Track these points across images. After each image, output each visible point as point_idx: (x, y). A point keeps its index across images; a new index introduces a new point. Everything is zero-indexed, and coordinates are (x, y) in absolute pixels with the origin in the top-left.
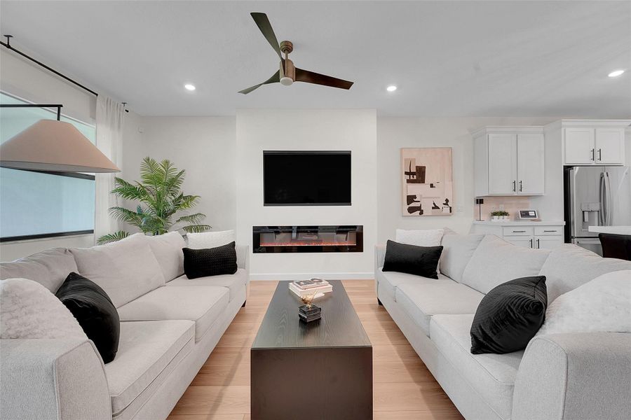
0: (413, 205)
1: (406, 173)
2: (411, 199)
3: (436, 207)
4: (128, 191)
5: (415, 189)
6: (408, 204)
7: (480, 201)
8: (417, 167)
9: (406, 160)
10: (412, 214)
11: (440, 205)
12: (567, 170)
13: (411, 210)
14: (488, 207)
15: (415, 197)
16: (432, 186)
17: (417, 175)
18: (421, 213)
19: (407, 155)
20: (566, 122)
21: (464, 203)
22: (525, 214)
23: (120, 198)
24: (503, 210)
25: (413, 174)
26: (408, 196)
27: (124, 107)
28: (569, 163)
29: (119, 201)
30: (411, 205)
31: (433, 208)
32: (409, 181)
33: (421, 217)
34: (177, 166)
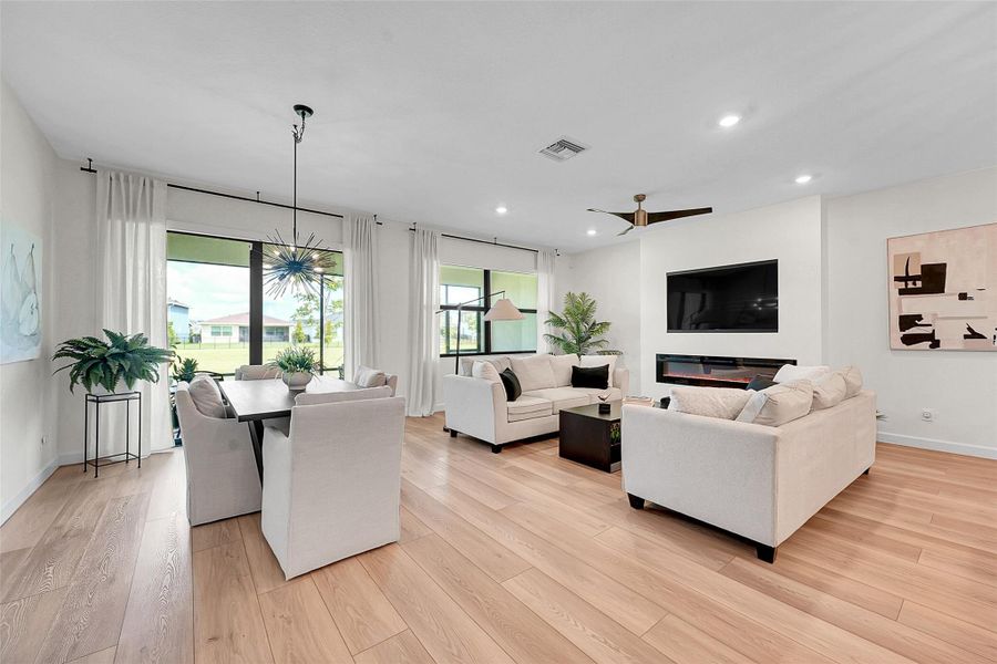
0: (913, 331)
1: (897, 279)
2: (907, 321)
3: (974, 335)
4: (558, 322)
5: (913, 304)
6: (902, 330)
8: (922, 266)
9: (898, 257)
10: (910, 347)
11: (985, 331)
13: (908, 340)
15: (919, 317)
16: (963, 296)
17: (926, 281)
18: (935, 345)
19: (901, 249)
23: (552, 328)
25: (914, 279)
26: (901, 317)
27: (556, 252)
29: (552, 330)
30: (907, 332)
31: (966, 337)
32: (902, 292)
33: (935, 352)
34: (592, 297)
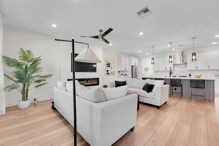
0: (108, 72)
1: (107, 64)
2: (107, 71)
3: (112, 73)
5: (108, 68)
7: (119, 72)
8: (109, 63)
9: (107, 61)
11: (113, 73)
12: (132, 66)
13: (107, 74)
14: (120, 73)
15: (108, 70)
16: (111, 68)
17: (109, 65)
18: (109, 75)
19: (107, 60)
20: (132, 57)
21: (116, 72)
22: (126, 75)
24: (122, 74)
28: (132, 65)
32: (107, 66)
